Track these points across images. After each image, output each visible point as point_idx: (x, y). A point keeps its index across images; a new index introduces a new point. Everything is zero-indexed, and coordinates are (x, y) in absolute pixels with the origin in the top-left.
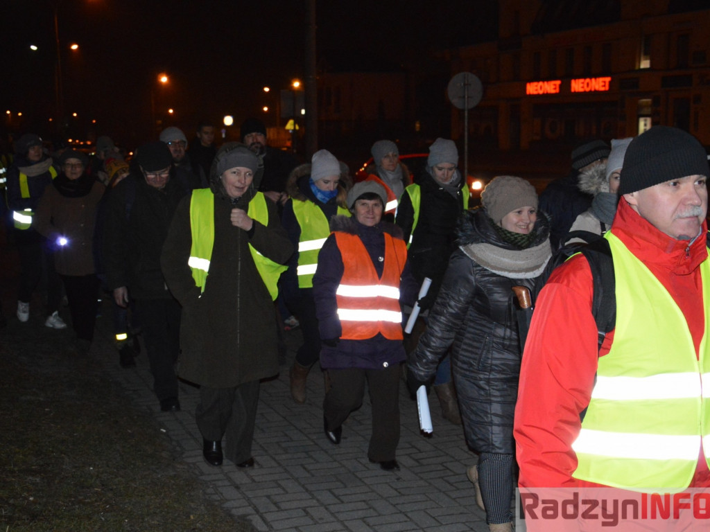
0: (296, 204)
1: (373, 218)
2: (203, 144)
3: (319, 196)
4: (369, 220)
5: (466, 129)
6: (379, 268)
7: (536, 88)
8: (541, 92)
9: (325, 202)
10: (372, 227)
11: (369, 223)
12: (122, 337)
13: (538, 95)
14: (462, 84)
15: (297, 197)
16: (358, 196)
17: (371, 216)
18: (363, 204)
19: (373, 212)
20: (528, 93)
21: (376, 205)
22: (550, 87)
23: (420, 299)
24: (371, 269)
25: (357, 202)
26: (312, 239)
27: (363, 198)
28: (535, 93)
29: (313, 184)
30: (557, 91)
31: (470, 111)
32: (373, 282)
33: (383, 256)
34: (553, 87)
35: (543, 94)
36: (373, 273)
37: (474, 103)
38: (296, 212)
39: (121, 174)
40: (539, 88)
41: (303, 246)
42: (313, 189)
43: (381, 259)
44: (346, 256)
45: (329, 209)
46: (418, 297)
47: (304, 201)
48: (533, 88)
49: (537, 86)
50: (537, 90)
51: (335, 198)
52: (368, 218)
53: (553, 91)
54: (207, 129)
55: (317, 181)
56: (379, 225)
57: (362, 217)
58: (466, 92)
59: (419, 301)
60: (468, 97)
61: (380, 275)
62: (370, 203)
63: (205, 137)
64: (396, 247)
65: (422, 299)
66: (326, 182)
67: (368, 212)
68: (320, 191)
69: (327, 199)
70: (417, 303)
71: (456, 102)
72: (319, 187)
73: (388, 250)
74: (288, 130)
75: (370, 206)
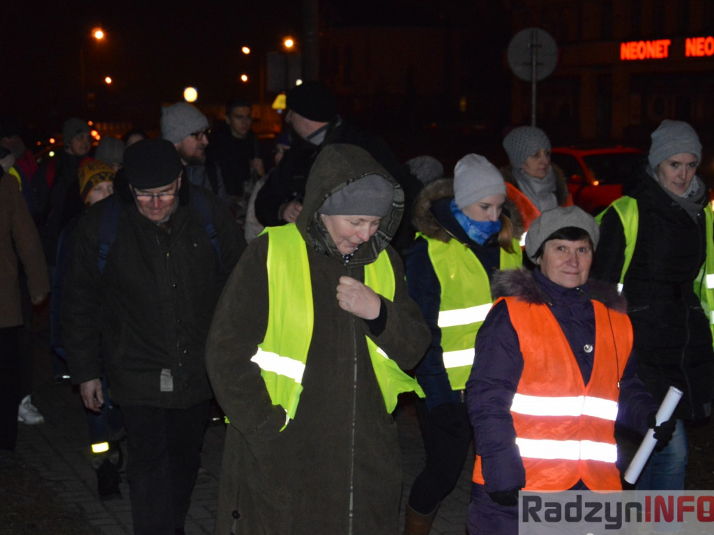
0: (434, 246)
1: (578, 273)
2: (234, 134)
3: (472, 232)
4: (568, 276)
5: (534, 110)
6: (585, 364)
7: (633, 50)
8: (642, 56)
9: (480, 242)
10: (573, 290)
11: (569, 282)
12: (101, 448)
13: (638, 61)
14: (529, 45)
15: (435, 235)
16: (549, 233)
17: (574, 270)
18: (559, 248)
19: (578, 263)
20: (623, 57)
21: (581, 249)
22: (655, 49)
23: (658, 424)
24: (570, 365)
25: (547, 243)
26: (462, 306)
27: (560, 238)
28: (633, 57)
29: (460, 212)
30: (666, 54)
31: (539, 84)
32: (574, 392)
33: (592, 343)
34: (659, 49)
35: (645, 59)
36: (574, 374)
37: (546, 72)
38: (433, 260)
39: (97, 182)
40: (638, 50)
41: (447, 319)
42: (461, 220)
43: (589, 349)
44: (528, 342)
45: (488, 253)
46: (655, 422)
47: (447, 241)
48: (629, 51)
49: (635, 47)
50: (635, 53)
51: (497, 235)
52: (568, 273)
53: (659, 55)
54: (241, 110)
55: (467, 208)
56: (586, 287)
57: (556, 271)
58: (534, 57)
59: (656, 429)
60: (537, 64)
61: (587, 378)
62: (572, 245)
63: (238, 123)
64: (614, 328)
65: (663, 424)
66: (486, 207)
67: (569, 262)
68: (473, 223)
69: (486, 237)
70: (651, 432)
71: (520, 71)
72: (471, 217)
73: (601, 333)
74: (276, 111)
75: (572, 250)
